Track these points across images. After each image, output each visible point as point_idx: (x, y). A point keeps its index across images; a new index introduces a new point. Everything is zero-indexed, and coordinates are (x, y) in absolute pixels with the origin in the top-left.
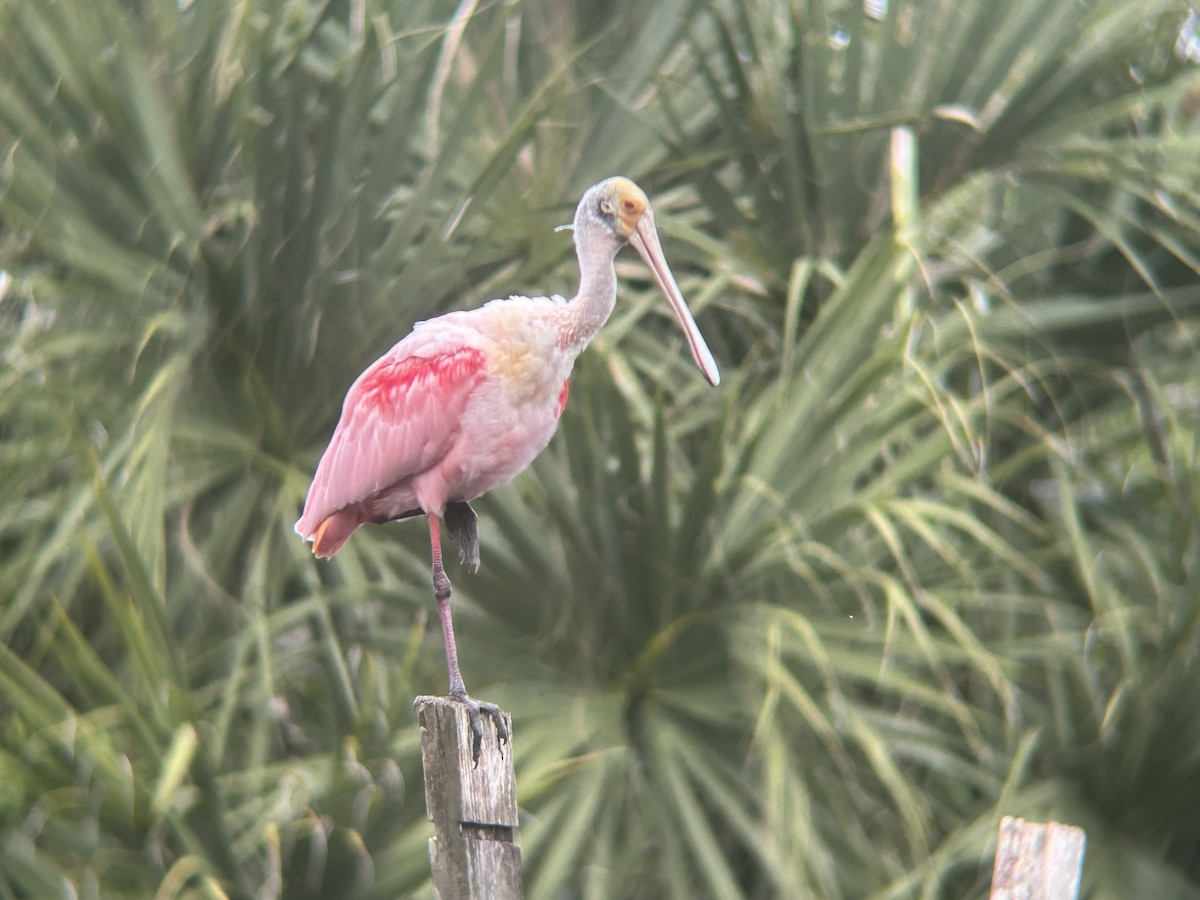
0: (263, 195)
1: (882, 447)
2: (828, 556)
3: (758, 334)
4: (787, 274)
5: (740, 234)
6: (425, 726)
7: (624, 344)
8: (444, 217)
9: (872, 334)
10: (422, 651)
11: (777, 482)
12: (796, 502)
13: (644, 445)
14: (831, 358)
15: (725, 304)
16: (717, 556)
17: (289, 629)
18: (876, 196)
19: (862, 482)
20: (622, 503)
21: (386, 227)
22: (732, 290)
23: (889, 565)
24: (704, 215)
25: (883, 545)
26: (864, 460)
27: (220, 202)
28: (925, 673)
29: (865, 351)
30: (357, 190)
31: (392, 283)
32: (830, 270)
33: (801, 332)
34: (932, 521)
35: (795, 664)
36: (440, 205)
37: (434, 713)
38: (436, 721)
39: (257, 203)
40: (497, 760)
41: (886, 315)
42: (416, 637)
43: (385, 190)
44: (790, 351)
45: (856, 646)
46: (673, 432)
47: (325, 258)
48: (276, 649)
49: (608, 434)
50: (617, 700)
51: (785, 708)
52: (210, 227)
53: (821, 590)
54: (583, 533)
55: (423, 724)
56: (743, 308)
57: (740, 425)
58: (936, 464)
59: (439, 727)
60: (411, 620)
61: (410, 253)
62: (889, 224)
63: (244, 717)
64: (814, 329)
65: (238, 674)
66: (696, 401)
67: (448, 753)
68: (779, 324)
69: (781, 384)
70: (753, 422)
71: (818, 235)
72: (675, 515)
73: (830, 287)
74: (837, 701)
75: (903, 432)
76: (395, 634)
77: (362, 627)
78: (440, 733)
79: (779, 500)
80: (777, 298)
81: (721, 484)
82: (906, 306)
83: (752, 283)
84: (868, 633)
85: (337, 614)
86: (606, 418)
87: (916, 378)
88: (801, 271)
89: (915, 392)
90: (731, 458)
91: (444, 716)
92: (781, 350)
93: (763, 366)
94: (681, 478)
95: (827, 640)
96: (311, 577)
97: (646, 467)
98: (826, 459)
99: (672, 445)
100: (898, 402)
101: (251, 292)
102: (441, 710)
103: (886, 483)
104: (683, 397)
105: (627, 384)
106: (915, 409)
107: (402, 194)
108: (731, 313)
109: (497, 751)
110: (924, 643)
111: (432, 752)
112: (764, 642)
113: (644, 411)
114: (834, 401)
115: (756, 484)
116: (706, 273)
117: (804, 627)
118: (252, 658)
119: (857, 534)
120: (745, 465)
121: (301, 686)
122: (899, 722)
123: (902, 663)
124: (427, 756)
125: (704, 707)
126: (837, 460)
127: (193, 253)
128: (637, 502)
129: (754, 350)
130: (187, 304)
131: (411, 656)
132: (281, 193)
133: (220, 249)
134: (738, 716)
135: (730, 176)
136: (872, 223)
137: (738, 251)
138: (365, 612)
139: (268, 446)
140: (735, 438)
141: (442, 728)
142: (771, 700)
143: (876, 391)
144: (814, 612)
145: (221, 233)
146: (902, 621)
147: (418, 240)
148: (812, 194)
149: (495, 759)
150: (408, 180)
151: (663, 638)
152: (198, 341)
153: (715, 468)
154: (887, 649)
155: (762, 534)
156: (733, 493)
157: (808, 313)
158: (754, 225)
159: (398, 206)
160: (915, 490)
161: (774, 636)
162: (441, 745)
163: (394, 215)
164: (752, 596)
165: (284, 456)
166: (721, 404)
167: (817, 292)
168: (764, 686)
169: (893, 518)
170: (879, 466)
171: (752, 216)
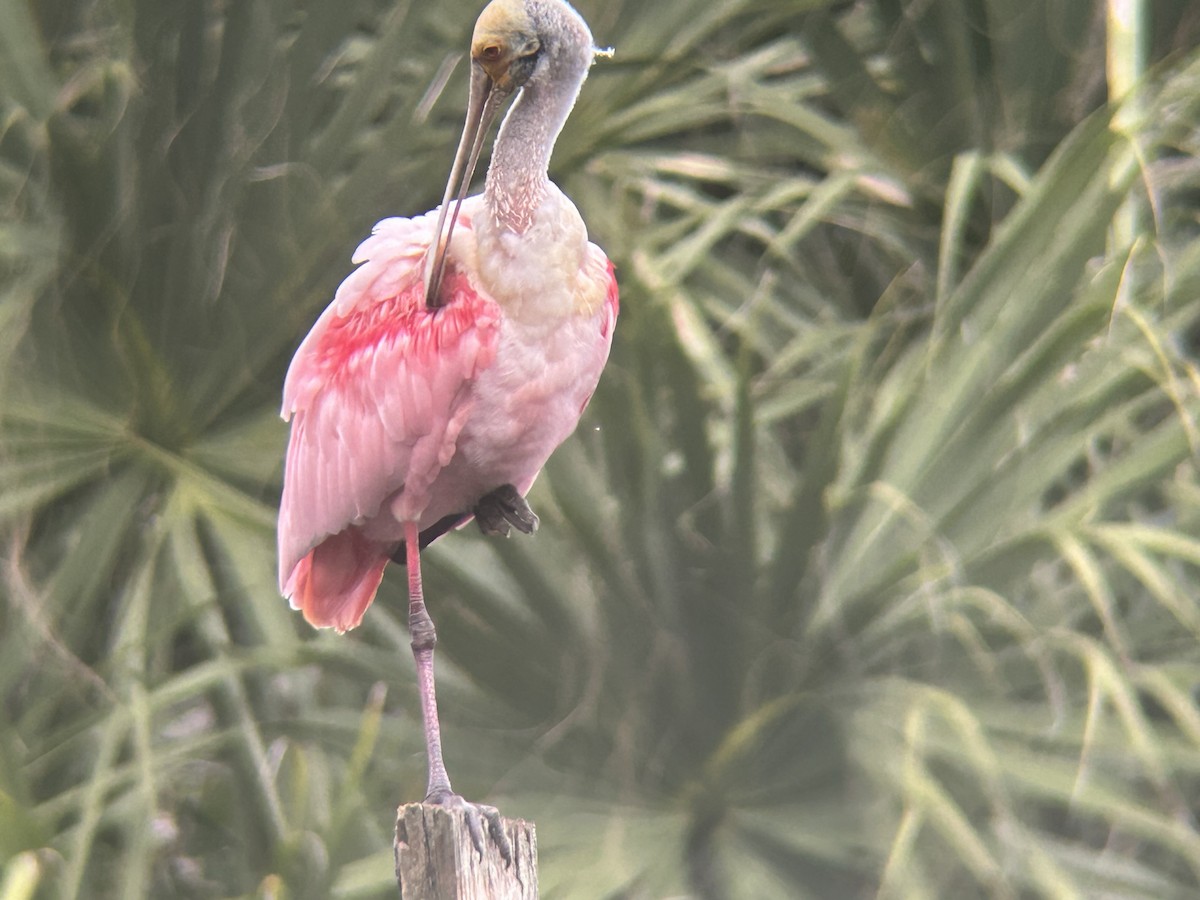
0: (146, 52)
1: (1085, 443)
2: (998, 608)
3: (898, 265)
4: (945, 175)
5: (873, 113)
6: (406, 842)
7: (694, 282)
8: (422, 85)
9: (1072, 269)
10: (381, 743)
11: (924, 493)
12: (950, 528)
13: (721, 434)
14: (1009, 307)
15: (847, 221)
16: (828, 607)
17: (178, 709)
18: (1085, 58)
19: (1055, 496)
20: (686, 521)
21: (332, 98)
22: (858, 200)
23: (1091, 626)
24: (816, 84)
25: (1083, 597)
26: (1058, 461)
27: (80, 57)
28: (1144, 791)
29: (1060, 296)
30: (288, 42)
31: (340, 183)
32: (1009, 170)
33: (963, 265)
34: (1159, 556)
35: (945, 771)
36: (415, 66)
37: (419, 823)
38: (422, 834)
39: (134, 64)
40: (515, 894)
41: (1095, 240)
42: (371, 724)
43: (332, 43)
44: (946, 294)
45: (1041, 747)
46: (766, 414)
47: (240, 144)
48: (160, 743)
49: (667, 419)
50: (676, 823)
51: (929, 839)
52: (65, 97)
53: (986, 660)
54: (627, 568)
55: (404, 838)
56: (874, 226)
57: (868, 406)
58: (1167, 471)
59: (427, 844)
60: (362, 701)
61: (369, 138)
62: (1101, 100)
63: (110, 841)
64: (984, 261)
65: (102, 778)
66: (801, 369)
67: (440, 882)
68: (931, 251)
69: (934, 342)
70: (888, 399)
71: (993, 116)
72: (767, 544)
73: (1011, 196)
74: (1007, 829)
75: (1117, 420)
76: (338, 719)
77: (290, 707)
78: (428, 854)
79: (925, 522)
80: (929, 212)
81: (837, 494)
82: (1125, 228)
83: (890, 189)
84: (1055, 728)
85: (253, 685)
86: (664, 394)
87: (1138, 337)
88: (966, 170)
89: (1138, 358)
90: (853, 455)
91: (436, 826)
92: (932, 293)
93: (903, 316)
94: (777, 487)
95: (997, 737)
96: (214, 628)
97: (724, 466)
98: (1000, 462)
99: (763, 436)
100: (1112, 375)
101: (126, 198)
102: (430, 817)
103: (1089, 500)
104: (781, 362)
105: (696, 341)
106: (1137, 384)
107: (358, 49)
108: (858, 235)
109: (515, 882)
110: (1142, 744)
111: (416, 881)
112: (900, 738)
113: (721, 383)
114: (1014, 371)
115: (891, 496)
116: (820, 174)
117: (962, 716)
118: (125, 754)
119: (1042, 575)
120: (874, 469)
121: (196, 796)
122: (1104, 863)
123: (1108, 771)
124: (409, 887)
125: (808, 836)
126: (1016, 461)
127: (38, 135)
128: (708, 522)
129: (889, 293)
130: (29, 215)
131: (363, 752)
132: (173, 47)
133: (79, 130)
134: (859, 852)
135: (858, 25)
136: (1077, 99)
137: (868, 140)
138: (294, 684)
139: (148, 429)
140: (860, 424)
141: (433, 844)
142: (908, 826)
143: (1077, 359)
144: (976, 693)
145: (83, 107)
146: (1110, 709)
147: (380, 119)
148: (984, 54)
149: (510, 892)
150: (367, 30)
151: (745, 731)
152: (45, 269)
153: (829, 472)
154: (1084, 753)
155: (898, 576)
156: (855, 509)
157: (975, 236)
158: (896, 99)
159: (349, 67)
160: (1133, 508)
161: (915, 726)
162: (430, 871)
163: (345, 79)
164: (880, 670)
165: (174, 446)
166: (838, 373)
167: (990, 202)
168: (899, 807)
169: (1099, 552)
170: (1080, 472)
171: (888, 85)
